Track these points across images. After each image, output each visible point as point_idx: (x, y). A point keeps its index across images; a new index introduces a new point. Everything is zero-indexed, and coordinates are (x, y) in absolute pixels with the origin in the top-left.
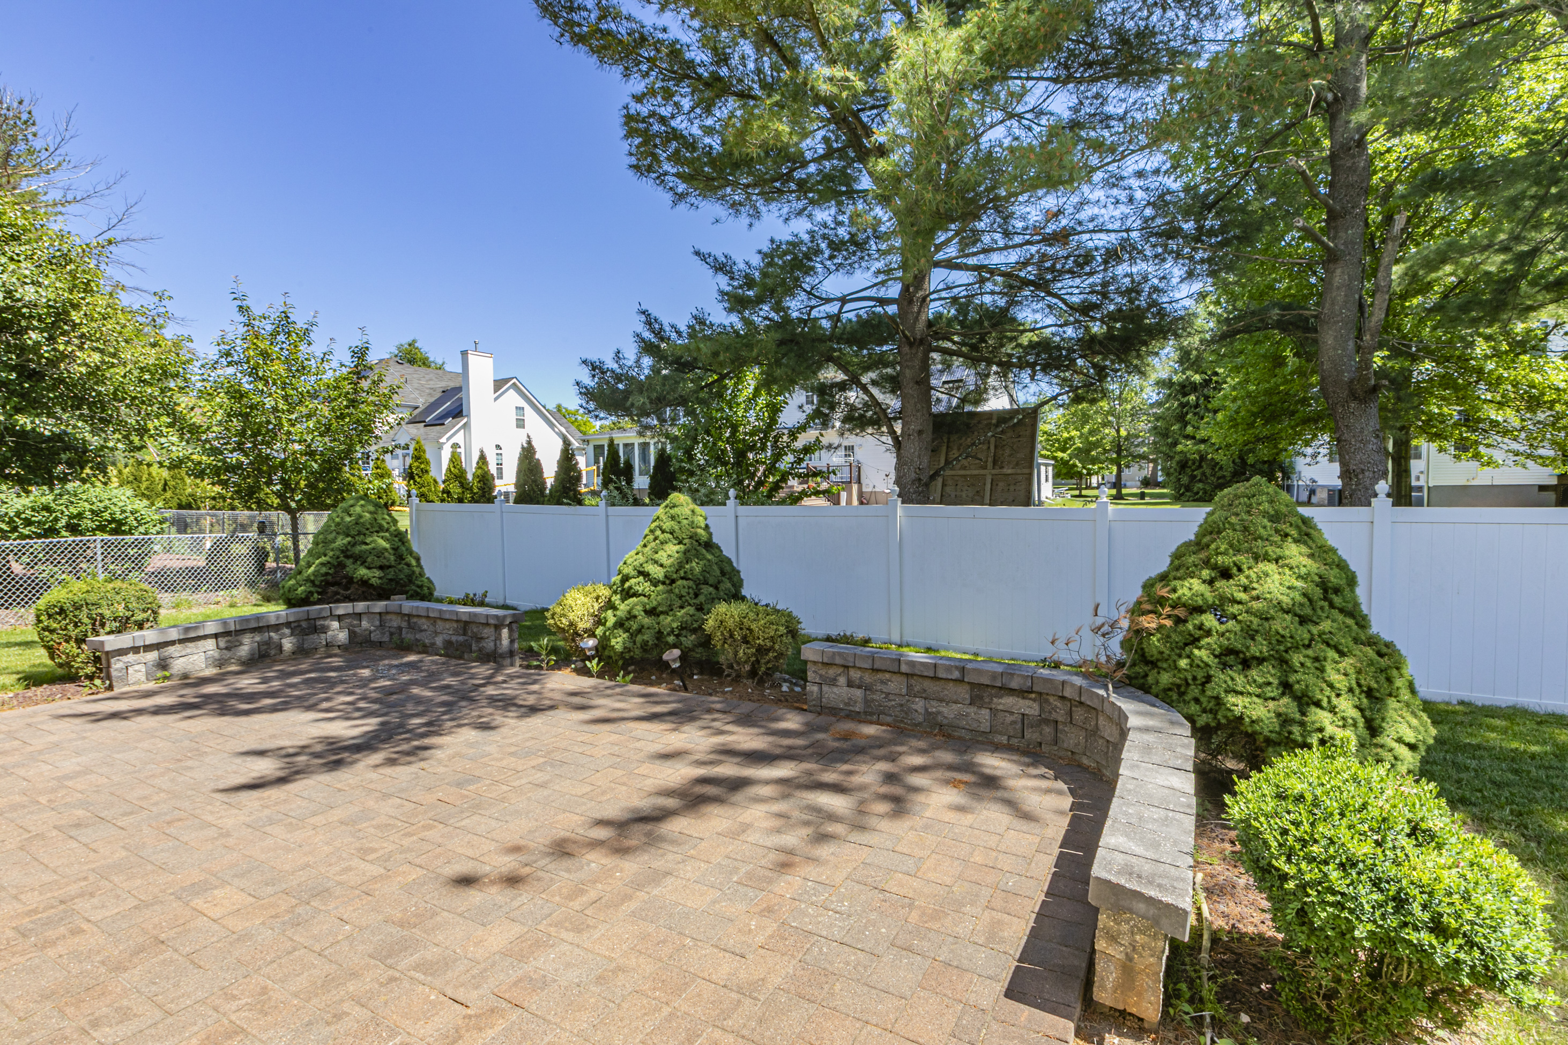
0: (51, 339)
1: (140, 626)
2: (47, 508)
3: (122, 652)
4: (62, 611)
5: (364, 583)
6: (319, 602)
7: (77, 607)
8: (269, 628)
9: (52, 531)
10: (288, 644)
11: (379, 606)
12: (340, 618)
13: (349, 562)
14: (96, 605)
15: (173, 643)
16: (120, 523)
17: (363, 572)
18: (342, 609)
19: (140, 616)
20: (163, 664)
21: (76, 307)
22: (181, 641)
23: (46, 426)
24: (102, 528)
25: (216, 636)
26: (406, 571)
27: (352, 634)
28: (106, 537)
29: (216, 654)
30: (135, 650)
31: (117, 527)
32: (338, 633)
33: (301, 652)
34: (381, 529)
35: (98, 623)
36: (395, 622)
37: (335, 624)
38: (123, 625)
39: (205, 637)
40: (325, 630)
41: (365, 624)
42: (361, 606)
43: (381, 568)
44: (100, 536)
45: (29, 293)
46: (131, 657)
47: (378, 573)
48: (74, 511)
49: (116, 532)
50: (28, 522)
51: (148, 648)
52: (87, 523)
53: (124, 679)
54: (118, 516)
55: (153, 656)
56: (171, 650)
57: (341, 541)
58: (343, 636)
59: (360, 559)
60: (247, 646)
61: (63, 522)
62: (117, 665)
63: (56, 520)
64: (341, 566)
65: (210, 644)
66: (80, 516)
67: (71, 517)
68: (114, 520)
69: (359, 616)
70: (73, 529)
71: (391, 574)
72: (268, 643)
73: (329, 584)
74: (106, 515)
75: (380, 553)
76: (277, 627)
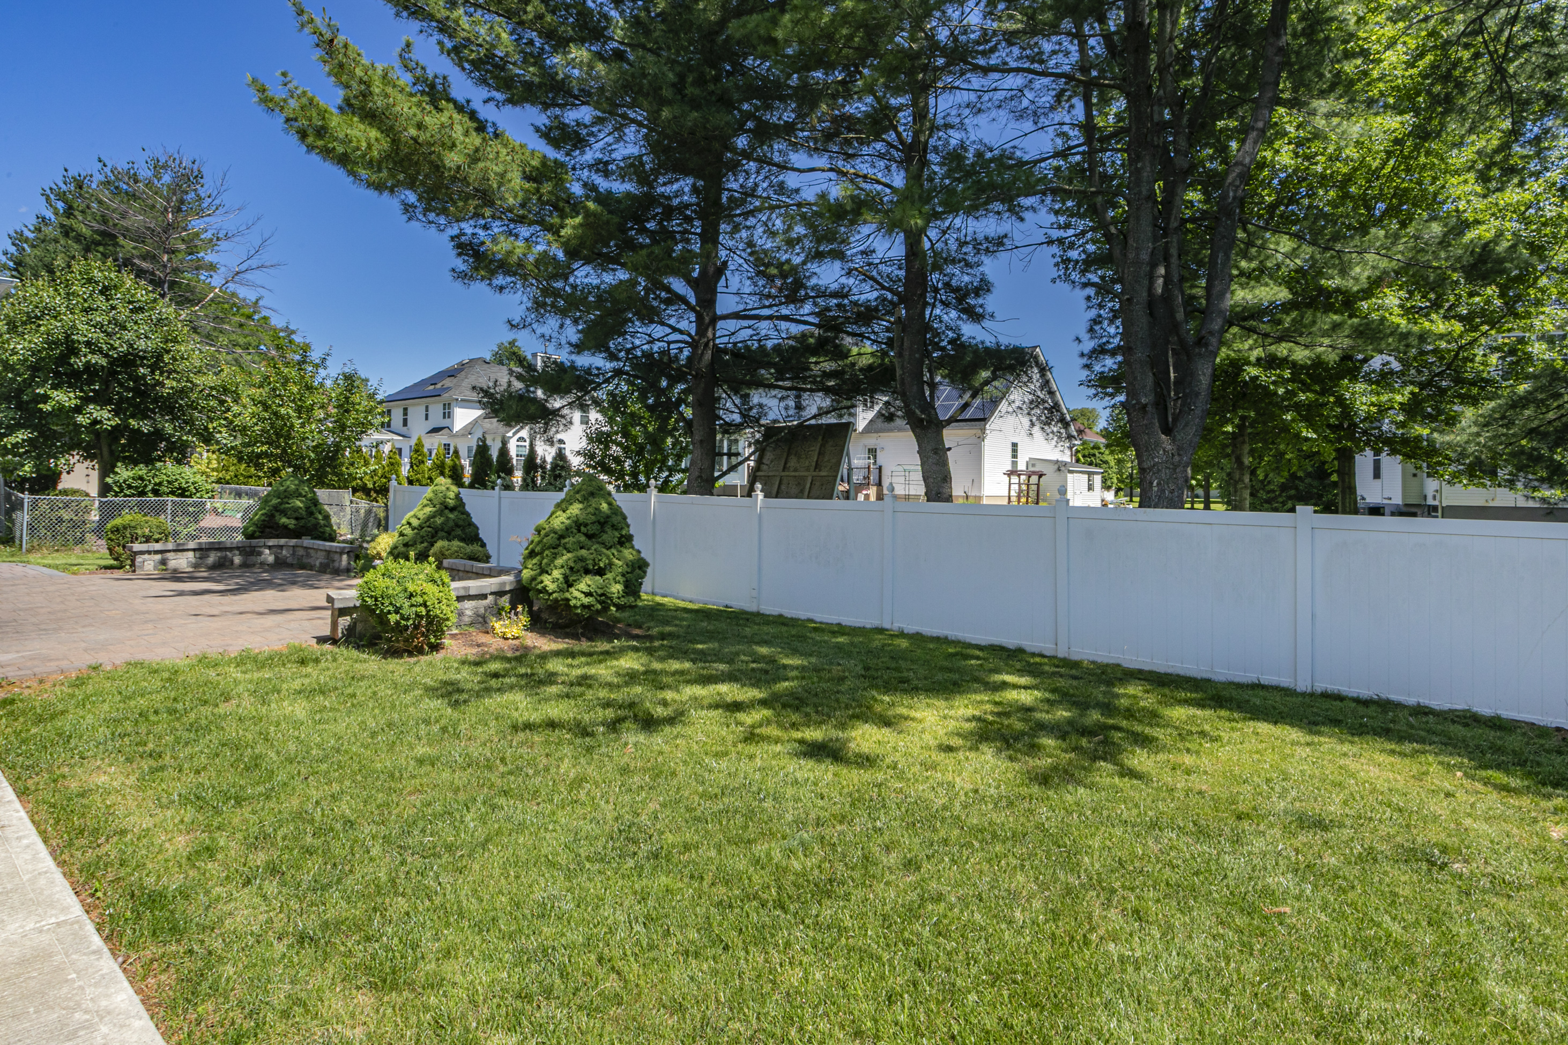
0: (153, 372)
1: (157, 541)
2: (141, 478)
3: (142, 553)
4: (118, 530)
5: (285, 527)
6: (259, 537)
7: (125, 528)
8: (226, 549)
9: (142, 493)
10: (237, 560)
11: (293, 542)
12: (270, 547)
13: (277, 514)
14: (135, 528)
15: (169, 551)
16: (184, 490)
17: (284, 520)
18: (271, 542)
19: (157, 536)
20: (164, 562)
21: (168, 352)
22: (174, 551)
23: (145, 427)
24: (173, 493)
25: (194, 550)
26: (313, 521)
27: (277, 558)
28: (175, 498)
29: (193, 560)
30: (149, 552)
31: (183, 492)
32: (268, 556)
33: (244, 565)
34: (300, 495)
35: (134, 539)
36: (301, 552)
37: (267, 551)
38: (148, 540)
39: (188, 550)
40: (260, 554)
41: (284, 552)
42: (282, 541)
43: (297, 519)
44: (171, 498)
45: (141, 344)
46: (146, 556)
47: (293, 522)
48: (157, 480)
49: (182, 495)
50: (130, 487)
51: (156, 552)
52: (164, 489)
53: (142, 567)
54: (184, 485)
55: (158, 557)
56: (169, 555)
57: (275, 501)
58: (271, 559)
59: (284, 513)
60: (212, 558)
61: (150, 487)
62: (139, 559)
63: (146, 486)
64: (272, 516)
65: (191, 554)
66: (160, 484)
67: (155, 484)
68: (180, 488)
69: (281, 547)
70: (156, 492)
71: (302, 523)
72: (225, 557)
73: (266, 527)
74: (176, 484)
75: (296, 509)
76: (231, 549)
